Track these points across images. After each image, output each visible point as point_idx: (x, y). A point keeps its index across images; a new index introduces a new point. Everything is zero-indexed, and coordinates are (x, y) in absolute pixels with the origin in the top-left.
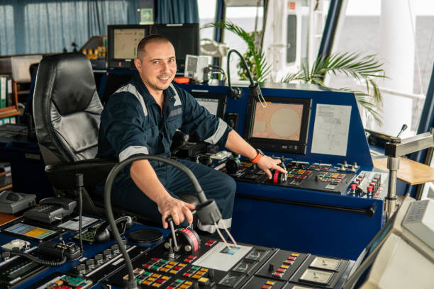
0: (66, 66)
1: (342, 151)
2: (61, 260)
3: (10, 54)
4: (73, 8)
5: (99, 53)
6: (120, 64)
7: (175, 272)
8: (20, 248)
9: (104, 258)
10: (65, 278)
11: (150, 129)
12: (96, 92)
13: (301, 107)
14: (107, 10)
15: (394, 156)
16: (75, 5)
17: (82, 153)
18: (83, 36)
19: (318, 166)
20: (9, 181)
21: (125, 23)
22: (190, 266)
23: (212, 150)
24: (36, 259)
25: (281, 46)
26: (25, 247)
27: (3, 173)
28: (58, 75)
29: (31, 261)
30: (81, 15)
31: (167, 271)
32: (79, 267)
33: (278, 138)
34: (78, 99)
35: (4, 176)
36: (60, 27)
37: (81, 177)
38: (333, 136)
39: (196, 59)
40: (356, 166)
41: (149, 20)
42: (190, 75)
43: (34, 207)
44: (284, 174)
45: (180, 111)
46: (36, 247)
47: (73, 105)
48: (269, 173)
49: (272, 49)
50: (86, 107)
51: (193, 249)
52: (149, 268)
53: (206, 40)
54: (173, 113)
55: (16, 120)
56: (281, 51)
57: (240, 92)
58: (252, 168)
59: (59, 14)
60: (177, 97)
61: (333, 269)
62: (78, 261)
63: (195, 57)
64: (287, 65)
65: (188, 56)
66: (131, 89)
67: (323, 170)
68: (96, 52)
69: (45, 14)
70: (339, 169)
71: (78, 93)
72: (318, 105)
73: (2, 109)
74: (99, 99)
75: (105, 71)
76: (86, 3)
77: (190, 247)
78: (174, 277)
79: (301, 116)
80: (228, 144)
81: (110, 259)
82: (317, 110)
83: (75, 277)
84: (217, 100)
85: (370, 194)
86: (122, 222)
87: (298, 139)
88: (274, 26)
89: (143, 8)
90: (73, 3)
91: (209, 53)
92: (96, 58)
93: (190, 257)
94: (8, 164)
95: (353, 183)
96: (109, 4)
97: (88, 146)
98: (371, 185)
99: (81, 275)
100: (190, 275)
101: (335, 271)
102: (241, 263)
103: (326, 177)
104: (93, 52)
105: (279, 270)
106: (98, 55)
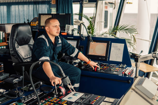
0: (21, 28)
1: (120, 60)
2: (16, 96)
3: (5, 23)
4: (28, 7)
5: (37, 23)
6: (43, 28)
7: (56, 102)
8: (2, 92)
9: (31, 96)
10: (16, 103)
11: (50, 51)
12: (32, 38)
13: (106, 44)
14: (40, 8)
15: (138, 62)
16: (29, 6)
17: (26, 59)
18: (31, 17)
19: (111, 65)
20: (2, 69)
21: (47, 13)
22: (61, 100)
23: (74, 59)
24: (7, 96)
25: (102, 22)
26: (4, 92)
27: (1, 66)
28: (18, 31)
29: (6, 97)
30: (31, 10)
31: (53, 101)
32: (22, 99)
33: (98, 55)
34: (25, 40)
35: (1, 67)
36: (23, 14)
37: (24, 68)
38: (118, 54)
39: (69, 26)
40: (125, 66)
41: (55, 12)
42: (67, 32)
43: (8, 78)
44: (99, 68)
45: (61, 45)
46: (7, 92)
47: (23, 42)
48: (93, 67)
49: (99, 23)
50: (28, 43)
51: (63, 94)
52: (47, 100)
53: (75, 19)
54: (58, 46)
55: (6, 47)
56: (102, 24)
57: (85, 38)
58: (88, 65)
59: (23, 9)
60: (60, 40)
61: (112, 102)
62: (22, 97)
63: (69, 25)
64: (104, 29)
65: (66, 25)
66: (43, 37)
67: (113, 67)
68: (36, 23)
69: (18, 9)
70: (119, 66)
71: (25, 38)
72: (112, 43)
73: (1, 43)
74: (33, 40)
75: (37, 30)
76: (33, 5)
77: (62, 93)
78: (55, 103)
79: (106, 47)
80: (78, 57)
81: (33, 97)
82: (112, 45)
83: (20, 103)
84: (76, 41)
85: (129, 75)
86: (39, 84)
87: (105, 55)
88: (99, 15)
89: (53, 7)
90: (28, 5)
91: (77, 24)
92: (36, 25)
93: (62, 97)
94: (2, 63)
95: (123, 72)
96: (41, 6)
97: (28, 57)
98: (129, 72)
99: (22, 102)
100: (61, 103)
101: (112, 103)
102: (79, 99)
103: (114, 69)
104: (35, 23)
105: (93, 102)
106: (37, 24)
